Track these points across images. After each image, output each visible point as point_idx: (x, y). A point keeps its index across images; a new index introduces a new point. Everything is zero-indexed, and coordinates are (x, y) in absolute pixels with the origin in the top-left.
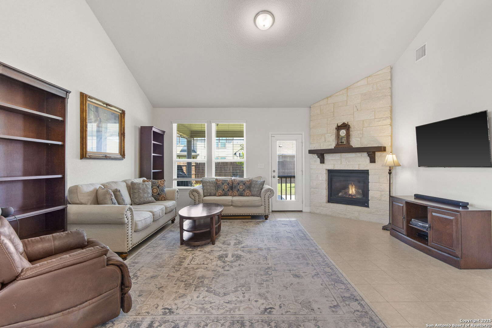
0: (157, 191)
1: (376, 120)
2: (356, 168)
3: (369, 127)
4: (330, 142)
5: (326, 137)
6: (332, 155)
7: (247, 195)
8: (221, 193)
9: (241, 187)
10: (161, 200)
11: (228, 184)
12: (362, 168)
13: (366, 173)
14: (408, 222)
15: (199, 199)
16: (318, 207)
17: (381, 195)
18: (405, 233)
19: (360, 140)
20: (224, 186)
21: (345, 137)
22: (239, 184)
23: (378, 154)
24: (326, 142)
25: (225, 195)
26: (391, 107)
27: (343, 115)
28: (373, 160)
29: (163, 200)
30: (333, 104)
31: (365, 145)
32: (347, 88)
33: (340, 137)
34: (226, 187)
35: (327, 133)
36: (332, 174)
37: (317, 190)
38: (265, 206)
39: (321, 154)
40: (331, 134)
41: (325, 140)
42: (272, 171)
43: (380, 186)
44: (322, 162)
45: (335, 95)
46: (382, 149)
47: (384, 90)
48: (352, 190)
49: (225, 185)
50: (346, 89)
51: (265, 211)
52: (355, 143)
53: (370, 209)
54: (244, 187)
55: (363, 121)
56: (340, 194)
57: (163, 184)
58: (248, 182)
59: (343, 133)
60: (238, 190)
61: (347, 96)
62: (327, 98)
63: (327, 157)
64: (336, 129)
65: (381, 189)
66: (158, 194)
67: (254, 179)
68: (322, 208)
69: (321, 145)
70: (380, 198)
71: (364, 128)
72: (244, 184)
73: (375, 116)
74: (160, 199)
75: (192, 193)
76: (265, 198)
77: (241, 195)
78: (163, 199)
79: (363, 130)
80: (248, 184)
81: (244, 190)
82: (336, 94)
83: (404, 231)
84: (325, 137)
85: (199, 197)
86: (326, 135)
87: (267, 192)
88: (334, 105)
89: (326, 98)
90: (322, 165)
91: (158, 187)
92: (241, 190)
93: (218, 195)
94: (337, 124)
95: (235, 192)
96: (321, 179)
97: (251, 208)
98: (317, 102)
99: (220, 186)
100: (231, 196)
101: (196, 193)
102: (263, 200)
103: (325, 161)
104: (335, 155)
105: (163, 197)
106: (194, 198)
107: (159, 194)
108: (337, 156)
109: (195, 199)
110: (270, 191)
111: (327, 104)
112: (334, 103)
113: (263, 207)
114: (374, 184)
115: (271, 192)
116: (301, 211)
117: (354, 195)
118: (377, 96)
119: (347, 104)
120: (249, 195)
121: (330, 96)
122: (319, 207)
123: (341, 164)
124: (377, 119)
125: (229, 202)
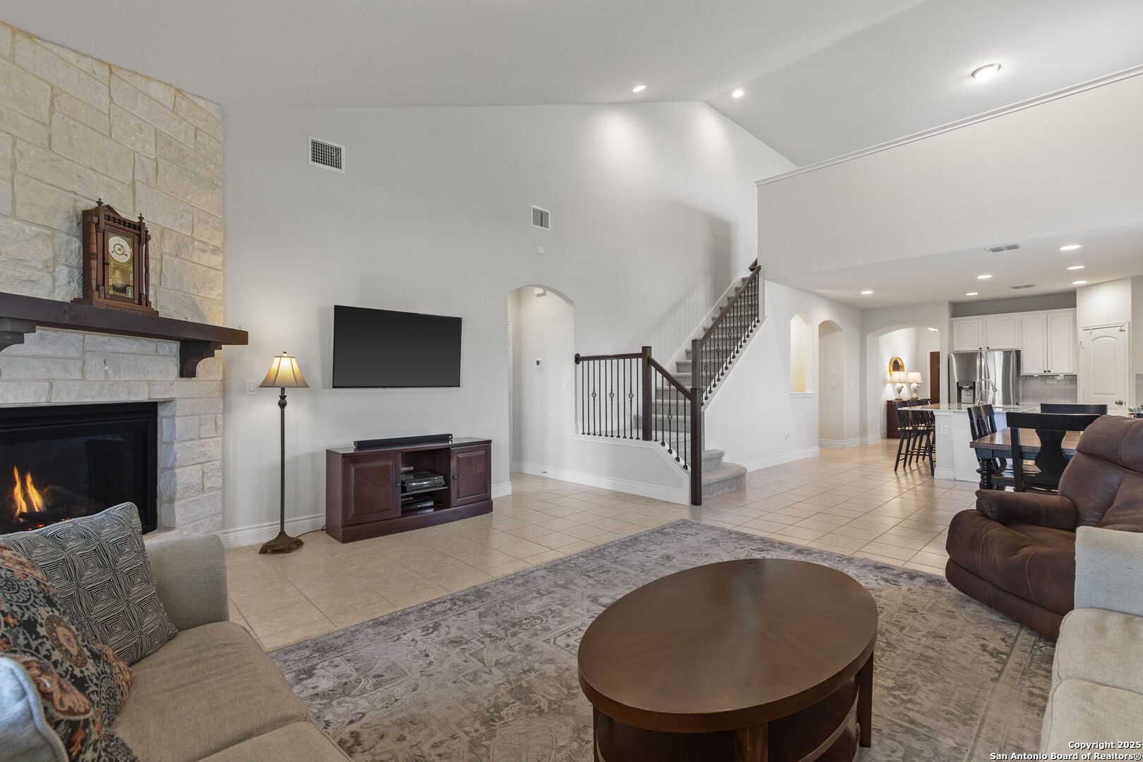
1: (196, 243)
4: (29, 267)
12: (160, 394)
17: (203, 476)
19: (152, 293)
21: (131, 269)
26: (223, 220)
28: (188, 370)
32: (111, 69)
35: (13, 216)
43: (202, 449)
47: (213, 167)
50: (107, 67)
55: (163, 230)
59: (119, 249)
62: (13, 29)
65: (204, 455)
71: (165, 257)
73: (193, 231)
79: (161, 260)
83: (397, 510)
88: (51, 95)
111: (12, 60)
112: (50, 85)
114: (188, 444)
118: (197, 170)
119: (110, 130)
121: (29, 36)
123: (83, 378)
124: (197, 240)
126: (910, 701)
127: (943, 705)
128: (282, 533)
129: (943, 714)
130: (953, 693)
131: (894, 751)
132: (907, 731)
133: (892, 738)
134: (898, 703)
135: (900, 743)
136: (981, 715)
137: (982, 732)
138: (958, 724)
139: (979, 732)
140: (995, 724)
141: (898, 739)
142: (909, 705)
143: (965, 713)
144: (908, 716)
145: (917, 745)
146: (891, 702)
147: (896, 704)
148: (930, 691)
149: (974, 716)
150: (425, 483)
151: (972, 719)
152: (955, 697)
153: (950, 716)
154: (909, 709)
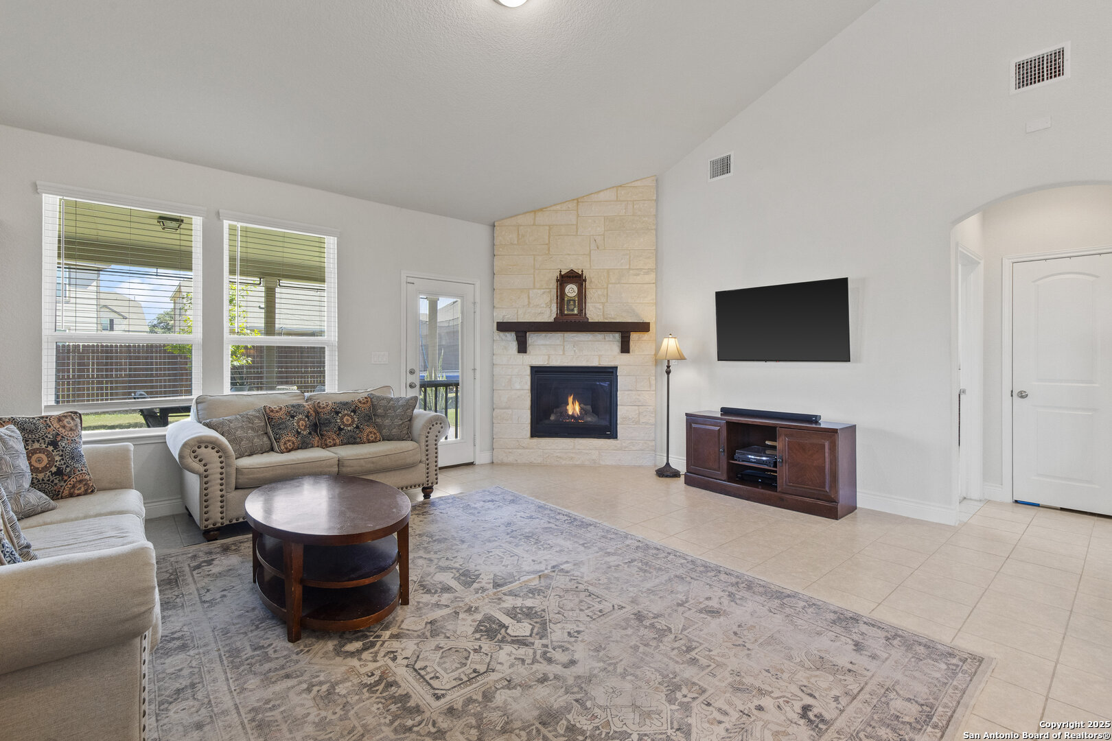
0: (51, 461)
1: (631, 271)
2: (594, 363)
3: (619, 283)
4: (541, 307)
5: (531, 295)
6: (543, 334)
7: (368, 440)
8: (293, 443)
9: (347, 420)
10: (71, 495)
11: (307, 416)
12: (606, 362)
13: (609, 373)
14: (731, 456)
15: (222, 468)
16: (510, 450)
17: (639, 414)
18: (725, 477)
19: (601, 307)
20: (298, 423)
21: (577, 299)
22: (337, 413)
23: (634, 336)
24: (531, 306)
25: (304, 446)
26: (656, 250)
27: (569, 255)
28: (625, 348)
29: (79, 495)
30: (547, 228)
31: (610, 318)
32: (578, 201)
33: (566, 299)
34: (300, 423)
35: (534, 288)
36: (539, 374)
37: (509, 411)
38: (427, 462)
39: (521, 332)
40: (543, 291)
41: (529, 303)
42: (408, 370)
43: (638, 397)
44: (522, 348)
45: (552, 208)
46: (644, 327)
47: (646, 219)
48: (573, 408)
49: (301, 419)
50: (576, 201)
51: (428, 477)
52: (594, 313)
53: (618, 442)
54: (356, 419)
55: (608, 271)
56: (552, 418)
57: (71, 430)
58: (364, 403)
59: (571, 290)
60: (340, 429)
61: (578, 216)
62: (535, 212)
63: (533, 339)
64: (557, 281)
65: (640, 401)
66: (56, 474)
67: (377, 394)
68: (520, 451)
69: (519, 313)
70: (636, 420)
71: (610, 286)
72: (354, 411)
73: (630, 265)
74: (66, 492)
75: (194, 452)
76: (427, 441)
77: (352, 441)
78: (77, 492)
79: (607, 288)
80: (364, 408)
81: (357, 427)
82: (554, 208)
83: (722, 474)
84: (529, 296)
85: (221, 462)
86: (531, 292)
87: (433, 425)
88: (549, 230)
89: (532, 211)
90: (521, 355)
91: (54, 444)
92: (349, 428)
93: (286, 448)
94: (561, 271)
95: (331, 436)
96: (518, 387)
97: (392, 473)
98: (511, 217)
99: (284, 423)
100: (318, 446)
101: (209, 449)
102: (424, 448)
103: (529, 349)
104: (550, 335)
105: (81, 481)
106: (202, 469)
107: (59, 472)
108: (556, 338)
109: (206, 471)
110: (439, 422)
111: (534, 225)
112: (549, 226)
113: (423, 466)
114: (627, 392)
115: (441, 424)
116: (471, 464)
117: (579, 418)
118: (634, 226)
119: (577, 232)
120: (376, 438)
121: (541, 210)
122: (515, 450)
123: (564, 354)
124: (633, 269)
125: (332, 466)
126: (309, 690)
127: (284, 711)
128: (668, 464)
129: (278, 702)
130: (291, 732)
131: (275, 651)
132: (282, 667)
133: (285, 657)
134: (313, 680)
135: (277, 658)
136: (250, 732)
137: (236, 714)
138: (258, 704)
139: (239, 713)
140: (233, 733)
141: (282, 659)
142: (305, 686)
143: (262, 720)
144: (295, 678)
145: (267, 666)
146: (318, 676)
147: (314, 678)
148: (309, 714)
149: (254, 724)
150: (753, 457)
151: (253, 720)
152: (284, 727)
153: (270, 706)
154: (301, 683)
